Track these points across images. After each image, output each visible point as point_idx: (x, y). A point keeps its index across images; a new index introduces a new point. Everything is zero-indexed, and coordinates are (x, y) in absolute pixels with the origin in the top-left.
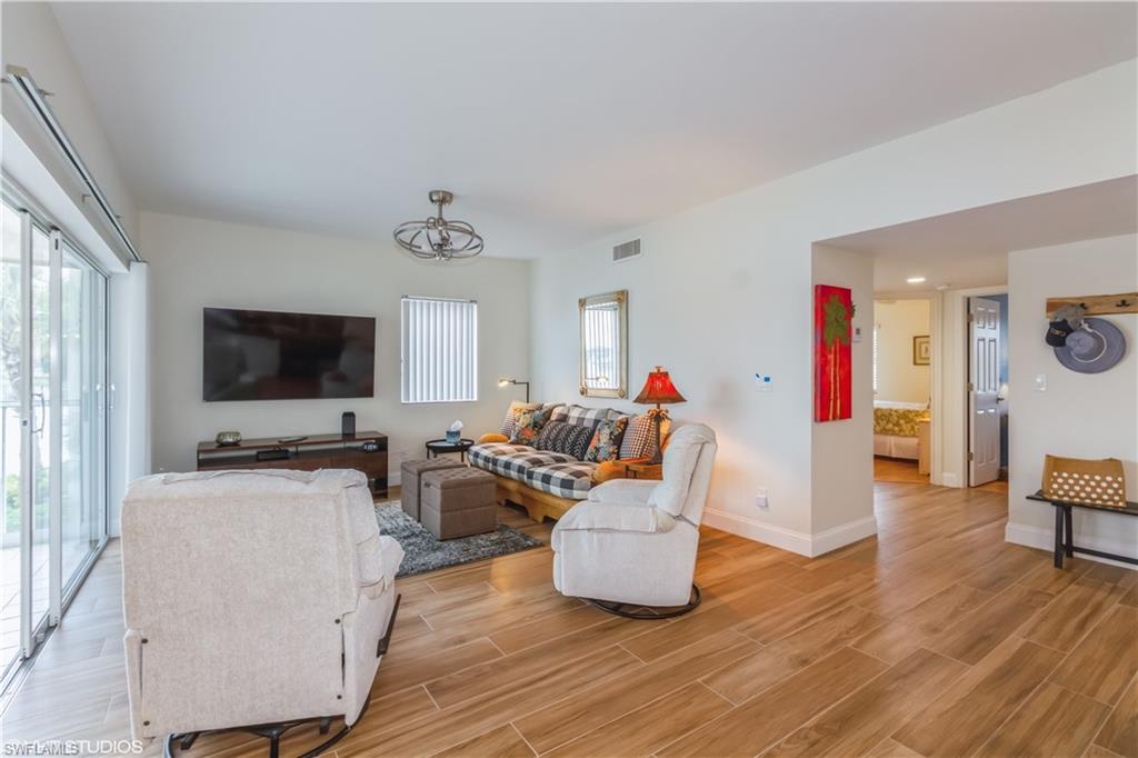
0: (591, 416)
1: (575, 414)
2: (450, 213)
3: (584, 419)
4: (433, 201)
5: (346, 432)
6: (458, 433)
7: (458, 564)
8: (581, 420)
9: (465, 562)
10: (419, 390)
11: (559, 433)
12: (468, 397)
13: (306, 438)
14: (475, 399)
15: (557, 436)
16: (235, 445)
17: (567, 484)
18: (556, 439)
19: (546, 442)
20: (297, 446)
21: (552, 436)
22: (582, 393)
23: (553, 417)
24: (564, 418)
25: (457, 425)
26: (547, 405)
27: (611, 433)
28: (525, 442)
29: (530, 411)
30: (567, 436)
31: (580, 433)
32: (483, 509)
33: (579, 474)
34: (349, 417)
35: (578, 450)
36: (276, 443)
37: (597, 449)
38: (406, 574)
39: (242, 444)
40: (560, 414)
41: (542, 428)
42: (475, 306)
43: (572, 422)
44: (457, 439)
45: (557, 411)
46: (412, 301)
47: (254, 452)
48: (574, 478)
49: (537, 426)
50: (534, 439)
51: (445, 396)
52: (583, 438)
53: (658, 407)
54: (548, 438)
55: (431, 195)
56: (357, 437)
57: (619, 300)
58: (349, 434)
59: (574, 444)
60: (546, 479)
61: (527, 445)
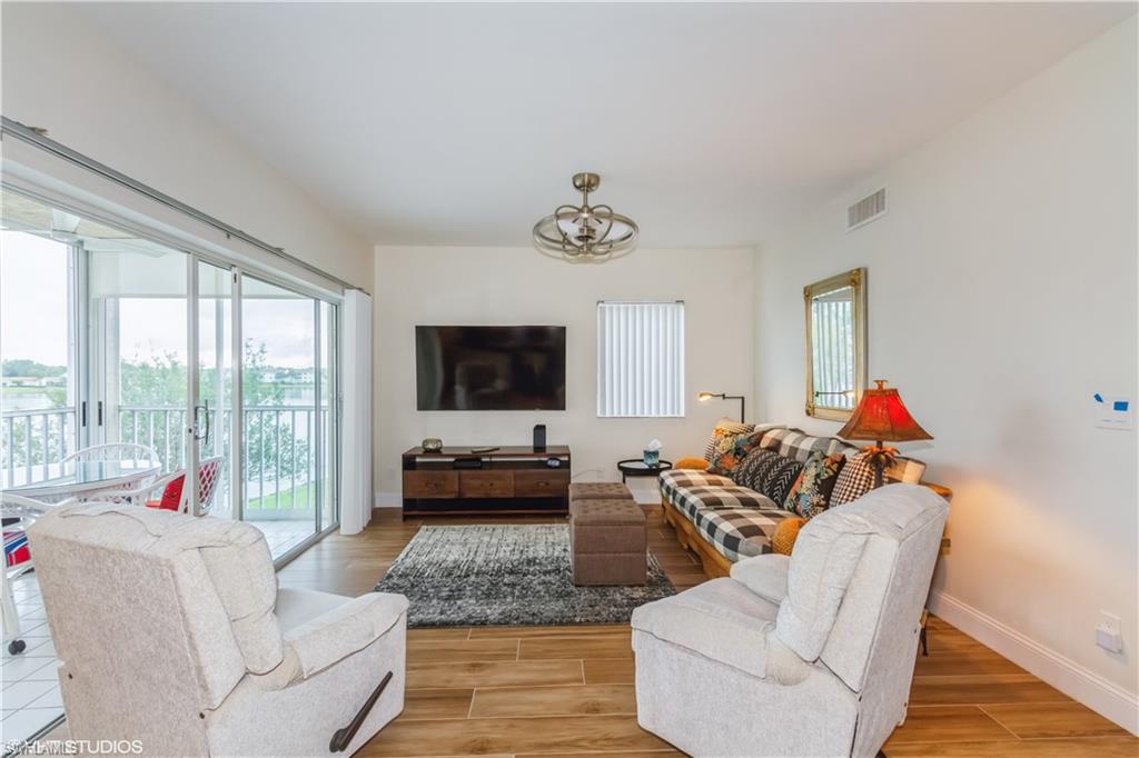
0: (806, 445)
1: (788, 441)
2: (595, 198)
3: (797, 449)
4: (577, 187)
5: (538, 445)
6: (655, 454)
7: (571, 623)
8: (794, 450)
9: (580, 623)
10: (616, 404)
11: (760, 466)
12: (673, 413)
13: (497, 449)
14: (683, 414)
15: (757, 469)
16: (437, 452)
17: (731, 542)
18: (754, 474)
19: (745, 476)
20: (491, 456)
21: (752, 468)
22: (808, 414)
23: (764, 444)
24: (775, 447)
25: (654, 445)
26: (760, 427)
27: (818, 476)
28: (724, 472)
29: (732, 434)
30: (768, 471)
31: (784, 469)
32: (627, 555)
33: (753, 531)
34: (540, 430)
35: (778, 493)
36: (469, 453)
37: (798, 496)
38: (507, 623)
39: (444, 452)
40: (773, 439)
41: (745, 456)
42: (682, 307)
43: (784, 452)
44: (655, 461)
45: (771, 435)
46: (607, 306)
47: (452, 460)
48: (740, 536)
49: (739, 452)
50: (734, 469)
51: (646, 411)
52: (786, 477)
53: (880, 444)
54: (747, 470)
55: (574, 179)
56: (548, 451)
57: (855, 283)
58: (539, 448)
59: (774, 483)
60: (712, 528)
61: (726, 476)
